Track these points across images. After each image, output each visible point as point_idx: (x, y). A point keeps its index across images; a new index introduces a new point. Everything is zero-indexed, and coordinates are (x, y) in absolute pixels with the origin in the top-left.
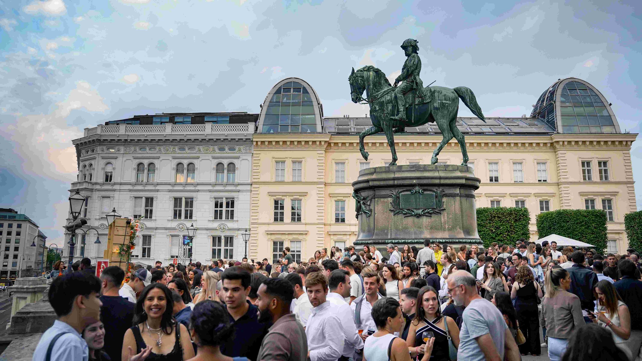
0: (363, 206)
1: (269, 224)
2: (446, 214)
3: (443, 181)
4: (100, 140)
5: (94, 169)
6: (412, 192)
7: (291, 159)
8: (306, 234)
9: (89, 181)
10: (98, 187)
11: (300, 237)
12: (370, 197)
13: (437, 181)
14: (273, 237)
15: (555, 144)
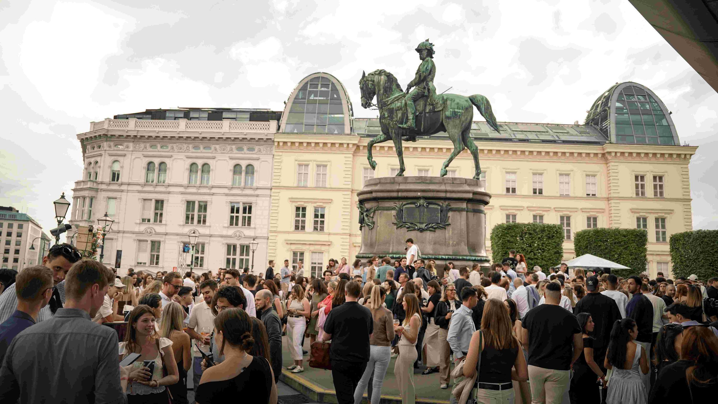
0: (366, 218)
1: (288, 233)
2: (451, 230)
3: (449, 195)
4: (106, 135)
5: (100, 167)
6: (416, 206)
7: (315, 163)
8: (329, 245)
9: (94, 180)
10: (104, 187)
11: (323, 248)
12: (373, 209)
13: (443, 195)
14: (293, 247)
15: (607, 155)
